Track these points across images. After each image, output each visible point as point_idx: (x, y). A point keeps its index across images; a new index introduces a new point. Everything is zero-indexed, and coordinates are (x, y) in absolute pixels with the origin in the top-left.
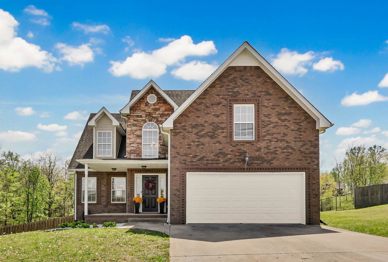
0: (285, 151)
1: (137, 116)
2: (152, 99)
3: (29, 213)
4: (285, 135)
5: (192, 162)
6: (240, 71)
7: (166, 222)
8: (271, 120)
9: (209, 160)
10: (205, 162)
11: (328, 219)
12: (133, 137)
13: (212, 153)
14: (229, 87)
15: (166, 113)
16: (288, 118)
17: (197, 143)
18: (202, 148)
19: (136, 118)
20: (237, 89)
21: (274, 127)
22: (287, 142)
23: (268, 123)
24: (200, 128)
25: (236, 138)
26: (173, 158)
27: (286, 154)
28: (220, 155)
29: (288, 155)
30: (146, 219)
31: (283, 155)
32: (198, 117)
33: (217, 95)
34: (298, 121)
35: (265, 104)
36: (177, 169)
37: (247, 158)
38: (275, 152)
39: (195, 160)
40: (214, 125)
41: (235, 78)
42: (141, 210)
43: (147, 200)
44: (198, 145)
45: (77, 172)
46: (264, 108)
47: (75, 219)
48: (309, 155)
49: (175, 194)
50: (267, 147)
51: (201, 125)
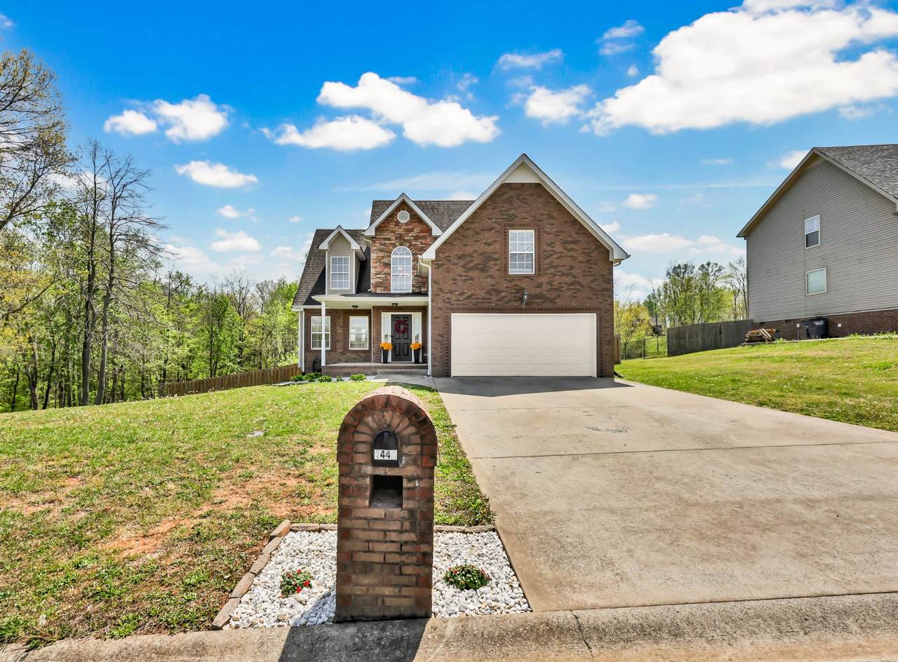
0: (571, 287)
1: (385, 239)
2: (404, 217)
3: (213, 361)
4: (572, 267)
5: (458, 301)
6: (517, 189)
7: (426, 375)
8: (555, 249)
9: (479, 299)
10: (474, 301)
11: (630, 370)
12: (380, 266)
13: (483, 289)
14: (504, 209)
15: (422, 234)
16: (575, 247)
17: (464, 278)
18: (470, 283)
19: (383, 242)
20: (513, 211)
21: (558, 258)
22: (574, 277)
23: (551, 253)
24: (468, 259)
25: (512, 271)
26: (435, 295)
27: (573, 291)
28: (493, 293)
29: (576, 293)
30: (399, 370)
31: (570, 293)
32: (466, 245)
33: (489, 219)
34: (587, 251)
35: (548, 230)
36: (440, 309)
37: (526, 297)
38: (559, 289)
39: (461, 299)
40: (485, 255)
41: (511, 197)
42: (390, 359)
43: (397, 345)
44: (466, 280)
45: (305, 310)
46: (546, 235)
47: (303, 371)
48: (600, 293)
49: (437, 340)
50: (550, 283)
51: (469, 255)
